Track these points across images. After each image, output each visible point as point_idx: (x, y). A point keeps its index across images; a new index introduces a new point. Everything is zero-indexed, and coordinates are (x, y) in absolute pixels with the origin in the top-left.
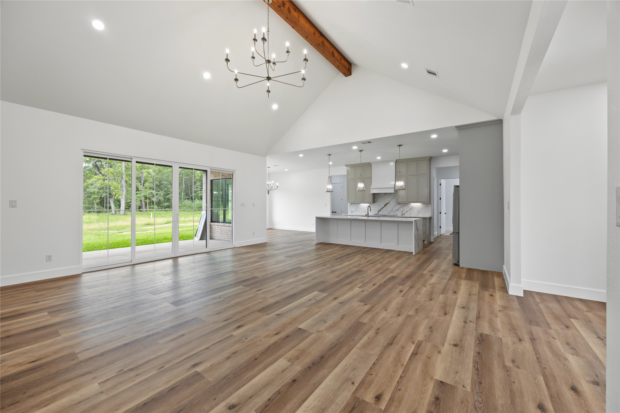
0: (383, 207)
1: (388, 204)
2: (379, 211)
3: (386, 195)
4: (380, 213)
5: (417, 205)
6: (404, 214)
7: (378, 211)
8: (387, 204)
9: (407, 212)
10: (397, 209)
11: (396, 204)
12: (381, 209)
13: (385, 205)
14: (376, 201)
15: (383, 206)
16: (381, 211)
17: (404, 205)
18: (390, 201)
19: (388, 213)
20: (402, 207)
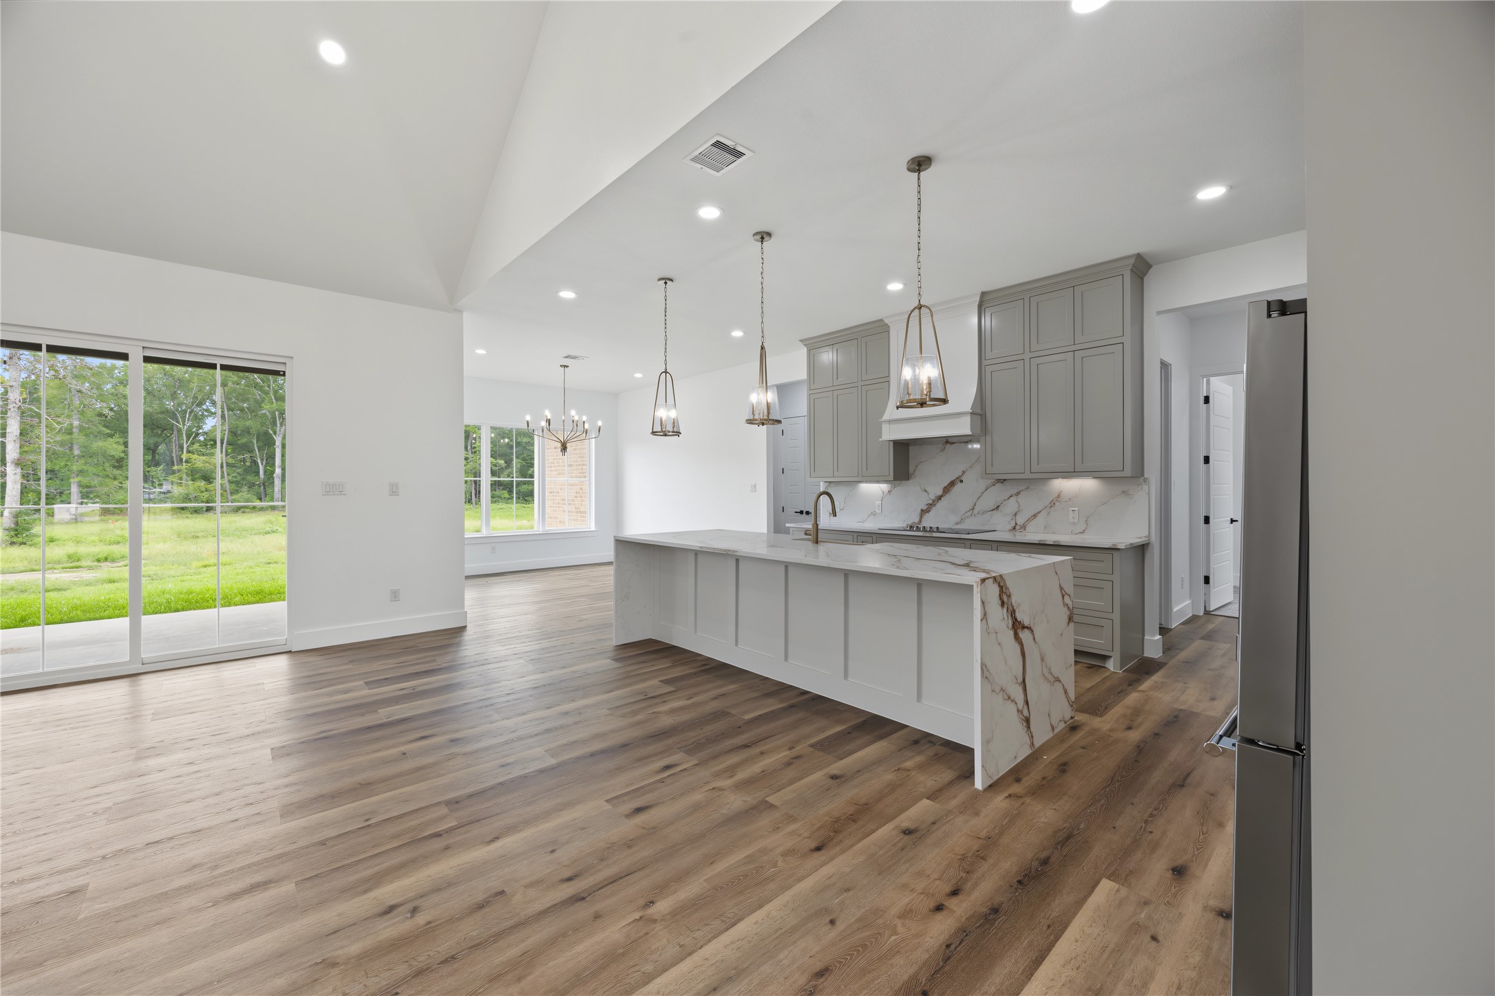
0: (940, 498)
1: (958, 486)
2: (923, 512)
3: (948, 446)
4: (928, 520)
5: (1078, 487)
6: (1024, 527)
7: (919, 511)
8: (952, 484)
9: (1035, 516)
10: (992, 505)
11: (989, 482)
12: (931, 506)
13: (947, 489)
14: (911, 470)
15: (940, 492)
16: (932, 513)
17: (1021, 488)
18: (964, 472)
19: (958, 519)
20: (1013, 499)
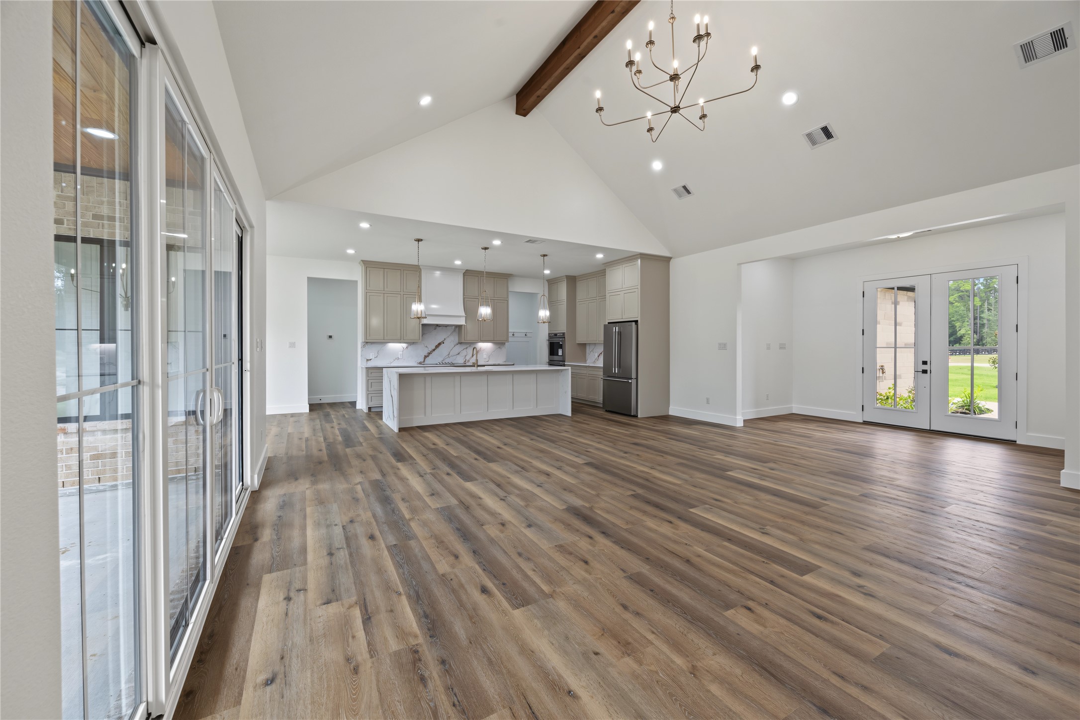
0: (434, 350)
1: (442, 344)
2: (426, 357)
3: (438, 328)
4: (428, 361)
5: (485, 346)
6: (469, 361)
7: (424, 356)
8: (440, 344)
9: (473, 356)
10: (457, 353)
11: (456, 343)
12: (430, 353)
13: (437, 347)
15: (434, 348)
16: (430, 356)
17: (468, 346)
18: (445, 339)
19: (442, 359)
20: (465, 350)
